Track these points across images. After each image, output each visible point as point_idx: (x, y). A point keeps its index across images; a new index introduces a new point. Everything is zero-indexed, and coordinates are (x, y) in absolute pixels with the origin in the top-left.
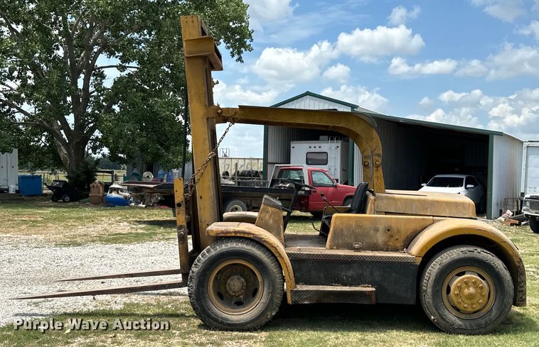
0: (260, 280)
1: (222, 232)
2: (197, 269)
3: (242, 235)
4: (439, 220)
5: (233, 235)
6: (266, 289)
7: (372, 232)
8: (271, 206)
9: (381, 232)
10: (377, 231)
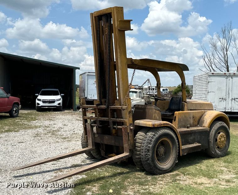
0: (171, 147)
1: (159, 125)
2: (151, 145)
3: (166, 125)
4: (206, 112)
5: (163, 125)
6: (174, 150)
7: (189, 119)
8: (157, 110)
9: (191, 119)
10: (190, 118)
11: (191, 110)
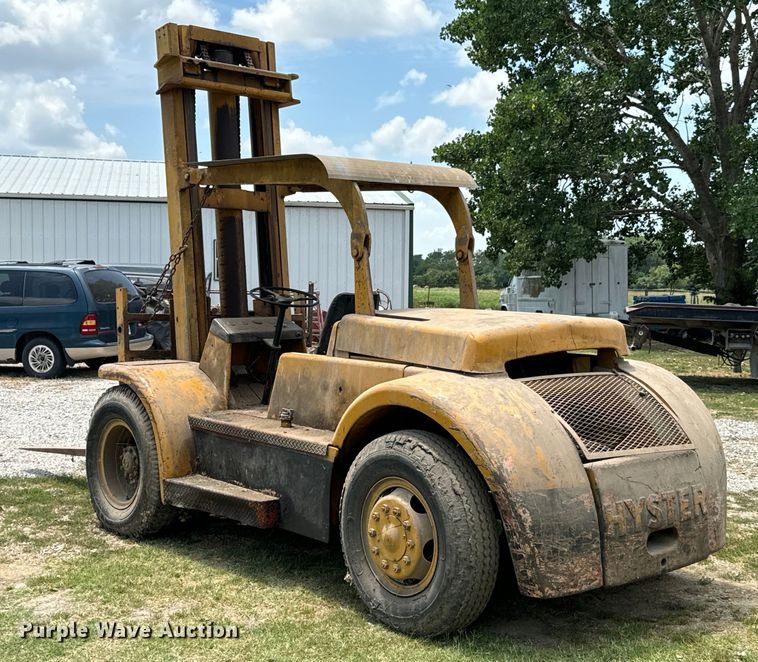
7: (319, 392)
8: (217, 336)
9: (329, 393)
10: (325, 388)
11: (351, 355)
